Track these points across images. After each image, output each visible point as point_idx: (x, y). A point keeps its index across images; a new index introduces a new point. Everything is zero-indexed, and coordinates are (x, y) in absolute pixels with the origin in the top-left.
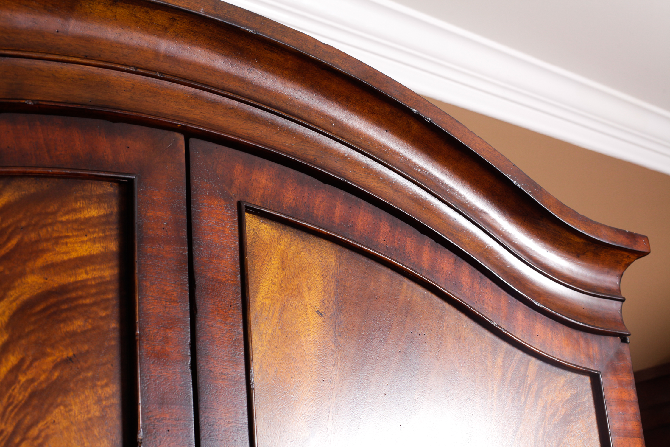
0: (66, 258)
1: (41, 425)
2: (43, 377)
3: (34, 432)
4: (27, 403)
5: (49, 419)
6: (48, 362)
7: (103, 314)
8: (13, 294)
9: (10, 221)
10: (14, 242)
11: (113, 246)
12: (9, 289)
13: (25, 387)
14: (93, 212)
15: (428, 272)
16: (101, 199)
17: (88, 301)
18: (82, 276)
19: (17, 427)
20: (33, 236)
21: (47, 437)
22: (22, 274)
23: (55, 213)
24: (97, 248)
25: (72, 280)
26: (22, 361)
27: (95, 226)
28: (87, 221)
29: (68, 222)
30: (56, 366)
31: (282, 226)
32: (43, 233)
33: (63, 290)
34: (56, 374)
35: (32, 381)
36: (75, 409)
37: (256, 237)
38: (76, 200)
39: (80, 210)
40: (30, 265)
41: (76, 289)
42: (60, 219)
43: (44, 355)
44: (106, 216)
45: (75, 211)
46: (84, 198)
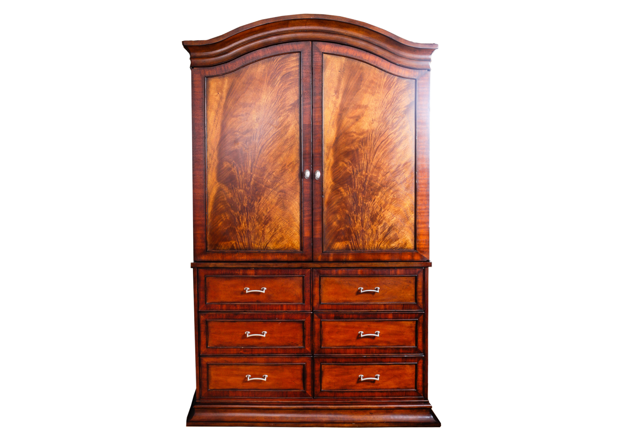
0: (290, 67)
1: (286, 94)
2: (286, 87)
3: (285, 95)
4: (284, 91)
5: (287, 93)
6: (287, 84)
7: (296, 76)
8: (281, 74)
9: (280, 63)
10: (281, 66)
11: (298, 64)
12: (280, 74)
13: (283, 88)
14: (294, 59)
15: (367, 61)
16: (296, 56)
17: (294, 74)
18: (292, 70)
19: (282, 94)
20: (284, 64)
21: (287, 96)
22: (283, 71)
23: (288, 60)
24: (295, 65)
25: (291, 71)
26: (283, 85)
27: (295, 61)
28: (293, 61)
29: (290, 61)
30: (288, 85)
31: (332, 55)
32: (286, 64)
33: (289, 73)
34: (288, 86)
35: (285, 87)
36: (291, 91)
37: (327, 58)
38: (291, 57)
39: (292, 58)
40: (284, 69)
41: (291, 72)
42: (289, 61)
43: (286, 83)
44: (297, 59)
45: (291, 59)
46: (293, 56)
